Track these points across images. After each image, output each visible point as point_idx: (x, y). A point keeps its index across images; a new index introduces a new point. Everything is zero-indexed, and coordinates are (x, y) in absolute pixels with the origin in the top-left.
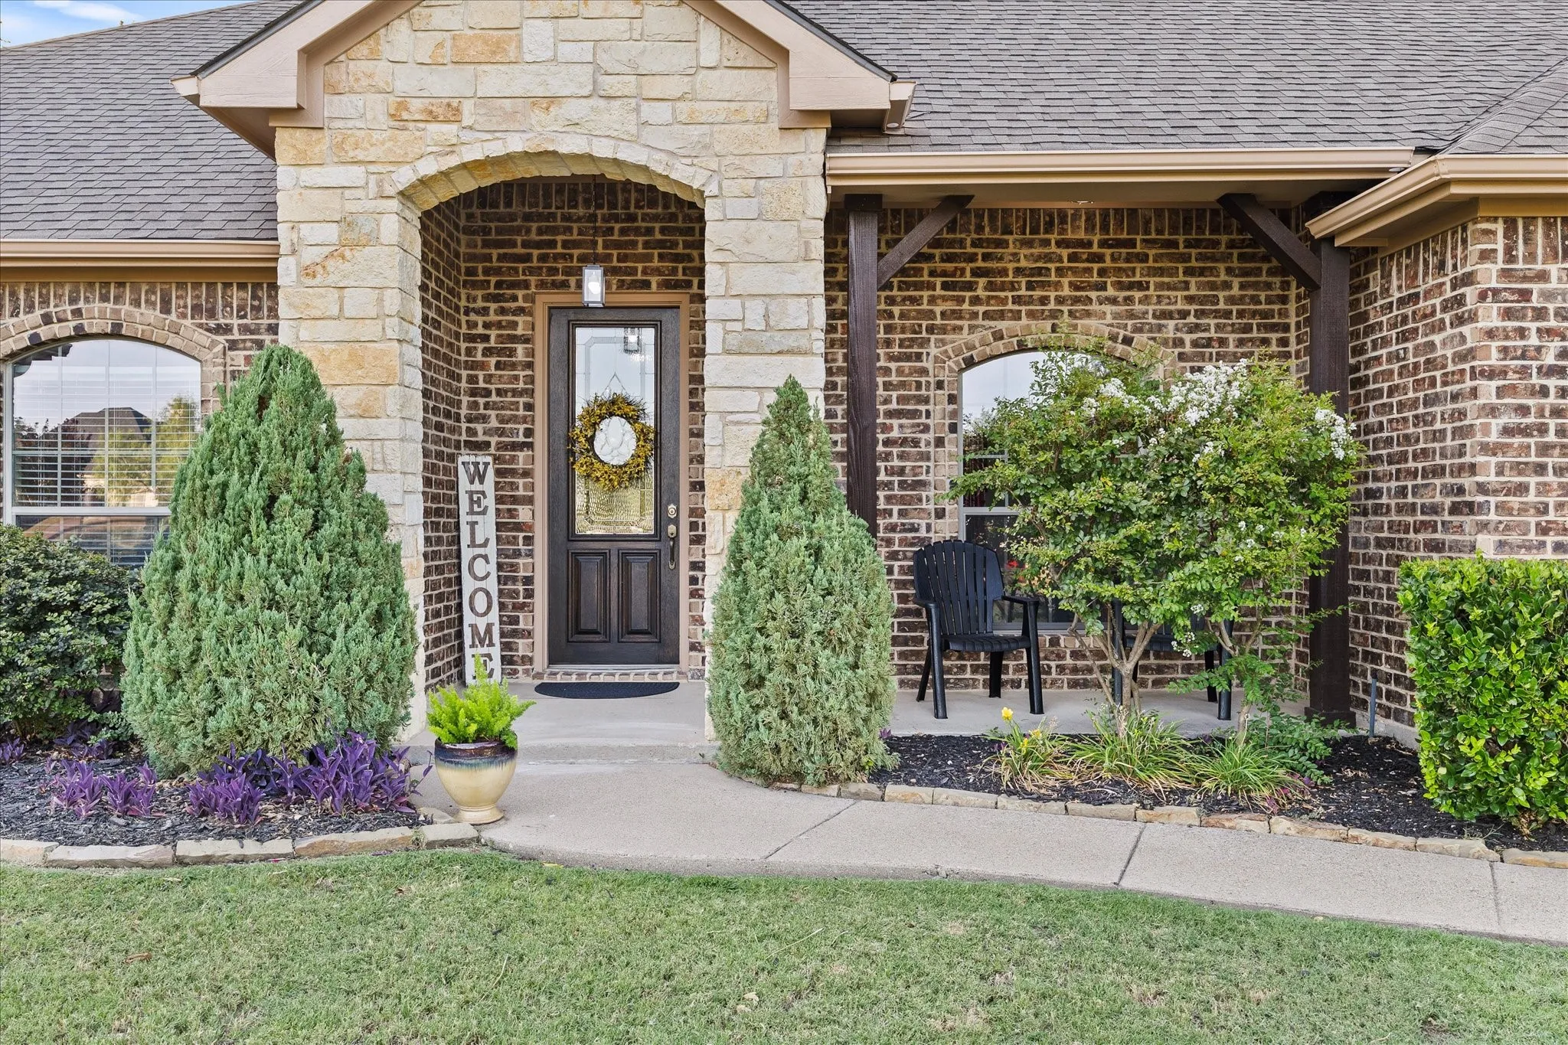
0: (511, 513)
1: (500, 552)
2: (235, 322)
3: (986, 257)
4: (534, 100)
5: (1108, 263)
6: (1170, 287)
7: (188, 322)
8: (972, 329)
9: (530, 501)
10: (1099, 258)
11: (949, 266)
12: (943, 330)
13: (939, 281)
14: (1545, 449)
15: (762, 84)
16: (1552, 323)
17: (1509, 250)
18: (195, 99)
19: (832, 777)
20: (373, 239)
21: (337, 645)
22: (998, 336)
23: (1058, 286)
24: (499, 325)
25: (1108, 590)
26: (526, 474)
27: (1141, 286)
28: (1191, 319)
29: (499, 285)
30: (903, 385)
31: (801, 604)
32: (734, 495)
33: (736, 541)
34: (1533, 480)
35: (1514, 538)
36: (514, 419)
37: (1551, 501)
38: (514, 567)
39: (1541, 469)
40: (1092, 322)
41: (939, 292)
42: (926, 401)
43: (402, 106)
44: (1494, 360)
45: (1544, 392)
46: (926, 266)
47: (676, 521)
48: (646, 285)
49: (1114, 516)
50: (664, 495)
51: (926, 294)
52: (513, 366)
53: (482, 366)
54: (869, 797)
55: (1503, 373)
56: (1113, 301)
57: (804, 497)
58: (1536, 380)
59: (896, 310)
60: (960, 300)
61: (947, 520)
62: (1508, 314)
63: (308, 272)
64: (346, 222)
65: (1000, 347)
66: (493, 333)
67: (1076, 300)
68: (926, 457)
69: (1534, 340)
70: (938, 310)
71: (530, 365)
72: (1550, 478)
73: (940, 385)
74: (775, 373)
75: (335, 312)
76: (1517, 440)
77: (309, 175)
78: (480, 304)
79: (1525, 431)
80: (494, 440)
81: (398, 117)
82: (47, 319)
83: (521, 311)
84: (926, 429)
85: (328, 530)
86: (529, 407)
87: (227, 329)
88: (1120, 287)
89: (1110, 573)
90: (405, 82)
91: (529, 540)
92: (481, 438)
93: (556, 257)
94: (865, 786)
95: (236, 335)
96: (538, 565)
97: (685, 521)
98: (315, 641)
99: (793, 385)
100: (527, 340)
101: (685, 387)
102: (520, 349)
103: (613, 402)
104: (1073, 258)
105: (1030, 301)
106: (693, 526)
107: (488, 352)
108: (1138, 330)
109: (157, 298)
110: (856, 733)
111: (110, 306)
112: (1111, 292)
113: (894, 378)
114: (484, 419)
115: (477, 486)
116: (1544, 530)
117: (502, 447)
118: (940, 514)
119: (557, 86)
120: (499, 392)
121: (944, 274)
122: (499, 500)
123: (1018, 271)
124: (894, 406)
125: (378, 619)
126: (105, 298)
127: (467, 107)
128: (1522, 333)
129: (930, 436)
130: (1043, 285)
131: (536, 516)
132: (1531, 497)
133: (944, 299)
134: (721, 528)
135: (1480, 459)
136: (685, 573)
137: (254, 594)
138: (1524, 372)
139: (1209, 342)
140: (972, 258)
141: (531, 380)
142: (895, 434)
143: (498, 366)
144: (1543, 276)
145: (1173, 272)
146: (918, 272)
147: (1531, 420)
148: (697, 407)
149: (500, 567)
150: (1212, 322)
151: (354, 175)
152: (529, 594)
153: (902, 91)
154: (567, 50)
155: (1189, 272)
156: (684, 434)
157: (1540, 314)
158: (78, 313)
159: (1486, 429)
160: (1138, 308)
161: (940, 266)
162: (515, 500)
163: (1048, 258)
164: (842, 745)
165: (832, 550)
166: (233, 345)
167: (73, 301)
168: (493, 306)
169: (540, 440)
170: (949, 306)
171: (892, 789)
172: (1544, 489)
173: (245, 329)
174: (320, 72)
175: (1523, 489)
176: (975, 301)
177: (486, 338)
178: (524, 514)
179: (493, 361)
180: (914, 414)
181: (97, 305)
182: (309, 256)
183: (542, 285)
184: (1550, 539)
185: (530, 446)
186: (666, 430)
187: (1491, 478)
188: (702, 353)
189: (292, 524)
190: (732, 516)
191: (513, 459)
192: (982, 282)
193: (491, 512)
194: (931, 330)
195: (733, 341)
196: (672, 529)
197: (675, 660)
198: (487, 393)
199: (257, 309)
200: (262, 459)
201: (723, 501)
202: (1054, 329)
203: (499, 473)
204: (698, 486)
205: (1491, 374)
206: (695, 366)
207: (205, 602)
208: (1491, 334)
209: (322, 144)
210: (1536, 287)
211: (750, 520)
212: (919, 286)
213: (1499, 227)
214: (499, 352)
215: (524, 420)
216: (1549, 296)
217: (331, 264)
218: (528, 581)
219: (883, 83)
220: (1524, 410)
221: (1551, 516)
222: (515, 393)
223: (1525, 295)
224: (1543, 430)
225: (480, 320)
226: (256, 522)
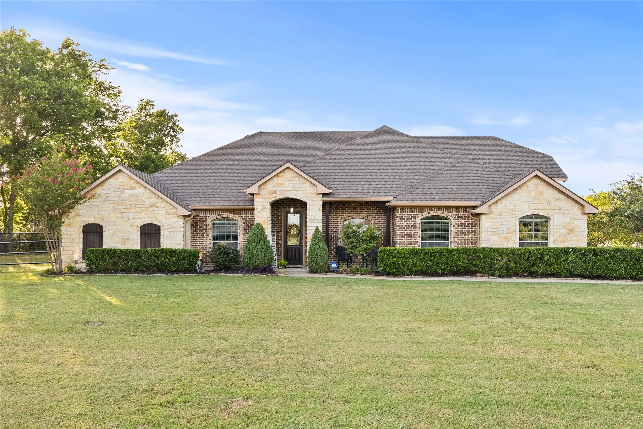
0: (278, 242)
1: (277, 248)
2: (243, 216)
3: (347, 205)
4: (286, 191)
5: (365, 206)
6: (374, 209)
7: (237, 216)
8: (345, 215)
9: (281, 240)
10: (364, 205)
11: (342, 206)
12: (341, 215)
13: (341, 209)
14: (405, 235)
15: (314, 189)
16: (406, 220)
17: (401, 211)
18: (246, 192)
19: (321, 272)
20: (266, 208)
21: (267, 256)
22: (349, 216)
23: (358, 209)
24: (277, 214)
25: (351, 251)
26: (281, 236)
27: (370, 209)
28: (377, 214)
29: (276, 208)
30: (335, 224)
31: (318, 252)
32: (310, 240)
33: (310, 245)
34: (403, 238)
35: (401, 245)
36: (279, 228)
37: (405, 241)
38: (279, 250)
39: (404, 237)
40: (363, 214)
41: (341, 210)
42: (339, 226)
43: (270, 191)
44: (399, 224)
45: (405, 228)
46: (339, 206)
47: (303, 243)
48: (298, 208)
49: (352, 242)
50: (301, 239)
51: (339, 210)
52: (279, 220)
53: (274, 220)
54: (325, 274)
55: (400, 226)
56: (366, 211)
57: (318, 240)
58: (404, 227)
59: (335, 213)
60: (344, 211)
61: (342, 243)
62: (400, 219)
63: (258, 212)
64: (263, 206)
65: (349, 218)
66: (276, 215)
67: (360, 211)
68: (339, 234)
69: (403, 222)
70: (341, 213)
71: (281, 220)
72: (405, 238)
73: (341, 224)
74: (316, 225)
75: (261, 217)
76: (401, 234)
77: (259, 200)
78: (274, 211)
79: (402, 233)
80: (276, 231)
81: (269, 193)
82: (218, 215)
83: (280, 212)
84: (339, 230)
85: (266, 244)
86: (281, 226)
87: (242, 217)
88: (367, 209)
89: (352, 249)
90: (270, 189)
91: (281, 246)
92: (274, 231)
93: (285, 204)
94: (325, 273)
95: (243, 218)
96: (282, 249)
97: (304, 243)
98: (265, 256)
99: (317, 227)
100: (281, 216)
101: (304, 223)
102: (280, 217)
103: (293, 225)
104: (360, 205)
105: (354, 211)
106: (305, 244)
107: (275, 218)
108: (369, 216)
109: (233, 212)
110: (324, 267)
111: (227, 213)
112: (365, 210)
113: (334, 222)
114: (274, 228)
115: (274, 238)
116: (404, 244)
117: (277, 232)
118: (341, 242)
119: (289, 189)
120: (277, 224)
121: (341, 207)
122: (277, 240)
123: (352, 207)
124: (334, 226)
125: (271, 254)
126: (226, 212)
127: (278, 192)
128: (402, 221)
129: (339, 231)
130: (356, 209)
131: (282, 242)
132: (403, 240)
133: (341, 211)
134: (309, 244)
135: (397, 236)
136: (304, 251)
137: (259, 251)
138: (402, 226)
139: (379, 217)
140: (346, 205)
141: (281, 222)
142: (334, 231)
143: (276, 220)
144: (405, 215)
145: (374, 207)
146: (338, 207)
147: (403, 231)
148: (306, 226)
149: (277, 250)
150: (380, 214)
151: (264, 200)
152: (281, 254)
153: (331, 191)
154: (290, 185)
155: (377, 207)
156: (304, 230)
157: (404, 219)
158: (222, 214)
159: (398, 232)
160: (369, 212)
161: (341, 206)
162: (279, 240)
163: (356, 205)
164: (322, 268)
165: (321, 246)
166: (243, 219)
167: (222, 213)
168: (276, 211)
169: (282, 231)
170: (342, 212)
171: (328, 274)
172: (405, 239)
173: (245, 217)
174: (260, 187)
175: (402, 239)
176: (346, 211)
177: (275, 216)
178: (280, 242)
179: (276, 219)
180: (337, 228)
181: (225, 213)
182: (259, 210)
183: (283, 208)
184: (405, 245)
185: (281, 232)
186: (301, 229)
187: (398, 238)
188: (306, 222)
189: (262, 243)
190: (310, 242)
191: (279, 234)
192: (347, 209)
193: (276, 242)
194: (339, 215)
195: (311, 221)
196: (302, 244)
197: (303, 264)
198: (275, 224)
199: (246, 214)
200: (258, 236)
201: (309, 240)
202: (357, 215)
203: (276, 236)
204: (306, 238)
205: (398, 226)
206: (306, 220)
207: (254, 251)
208: (398, 221)
209: (260, 196)
210: (404, 216)
211: (312, 243)
212: (338, 209)
213: (399, 209)
214: (276, 218)
215: (280, 228)
216: (405, 217)
217: (261, 211)
218: (281, 252)
219: (329, 190)
220: (402, 230)
221: (405, 243)
222: (279, 224)
223: (403, 217)
224: (404, 233)
225: (274, 213)
226: (258, 243)
